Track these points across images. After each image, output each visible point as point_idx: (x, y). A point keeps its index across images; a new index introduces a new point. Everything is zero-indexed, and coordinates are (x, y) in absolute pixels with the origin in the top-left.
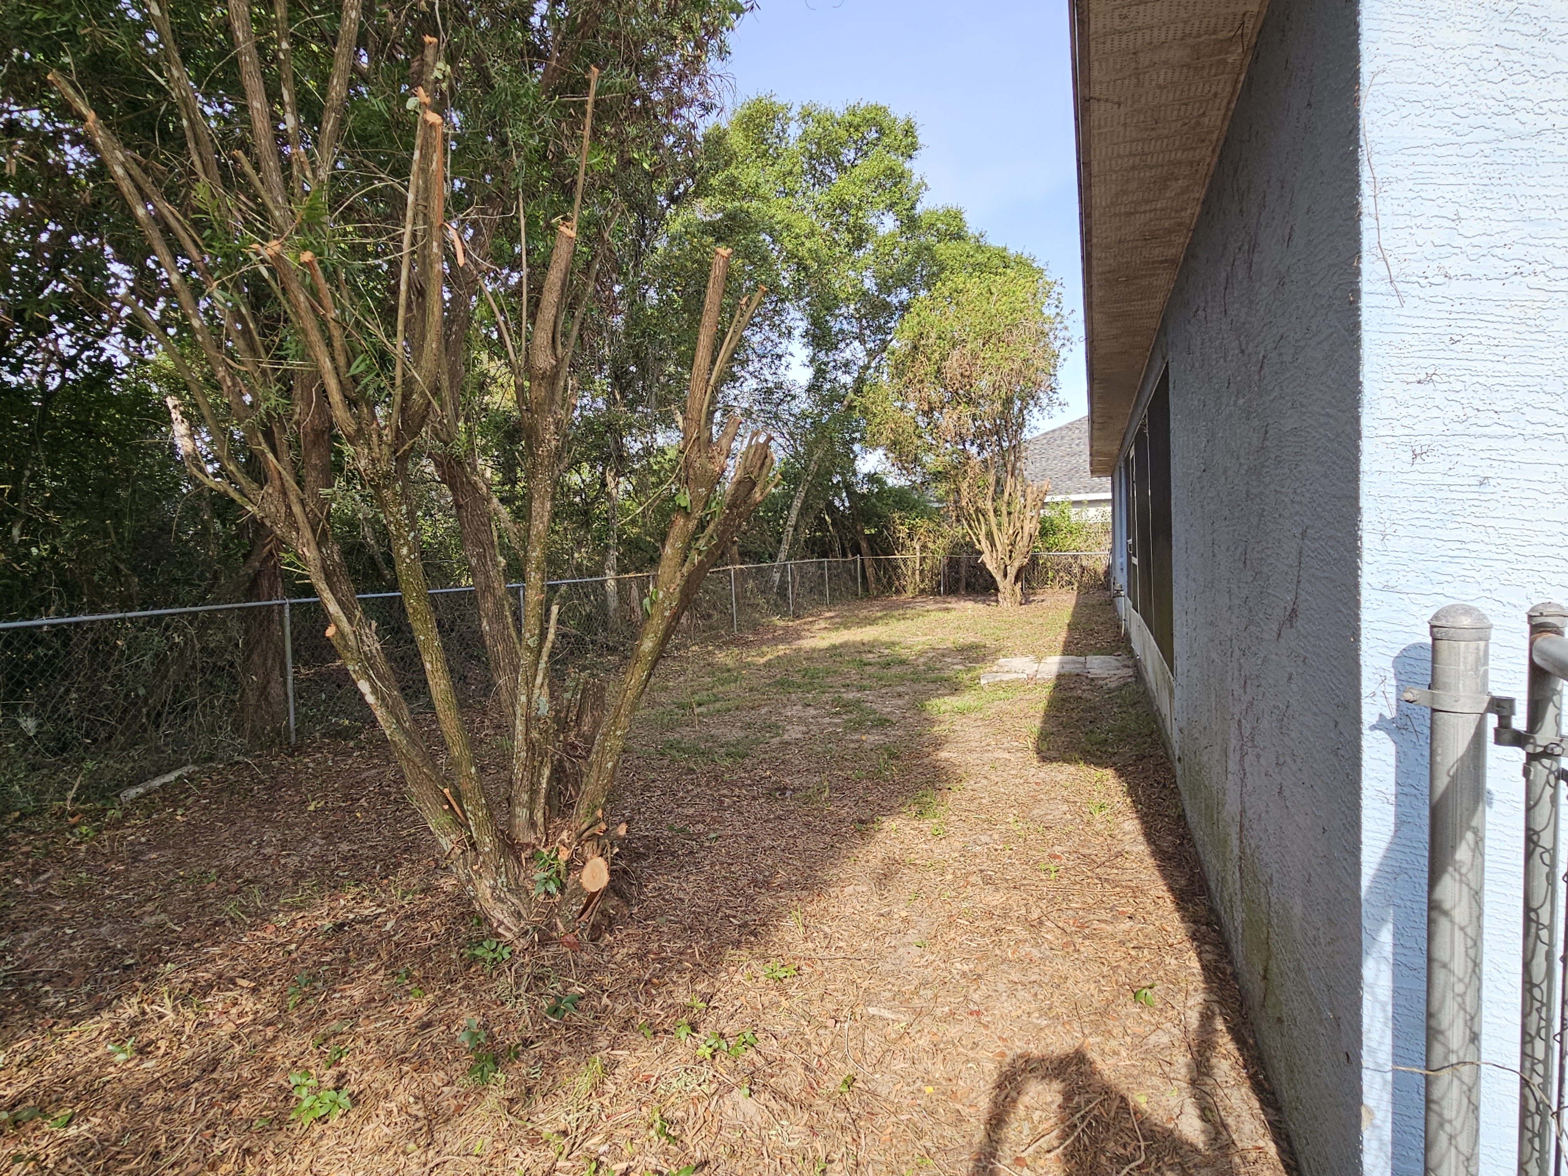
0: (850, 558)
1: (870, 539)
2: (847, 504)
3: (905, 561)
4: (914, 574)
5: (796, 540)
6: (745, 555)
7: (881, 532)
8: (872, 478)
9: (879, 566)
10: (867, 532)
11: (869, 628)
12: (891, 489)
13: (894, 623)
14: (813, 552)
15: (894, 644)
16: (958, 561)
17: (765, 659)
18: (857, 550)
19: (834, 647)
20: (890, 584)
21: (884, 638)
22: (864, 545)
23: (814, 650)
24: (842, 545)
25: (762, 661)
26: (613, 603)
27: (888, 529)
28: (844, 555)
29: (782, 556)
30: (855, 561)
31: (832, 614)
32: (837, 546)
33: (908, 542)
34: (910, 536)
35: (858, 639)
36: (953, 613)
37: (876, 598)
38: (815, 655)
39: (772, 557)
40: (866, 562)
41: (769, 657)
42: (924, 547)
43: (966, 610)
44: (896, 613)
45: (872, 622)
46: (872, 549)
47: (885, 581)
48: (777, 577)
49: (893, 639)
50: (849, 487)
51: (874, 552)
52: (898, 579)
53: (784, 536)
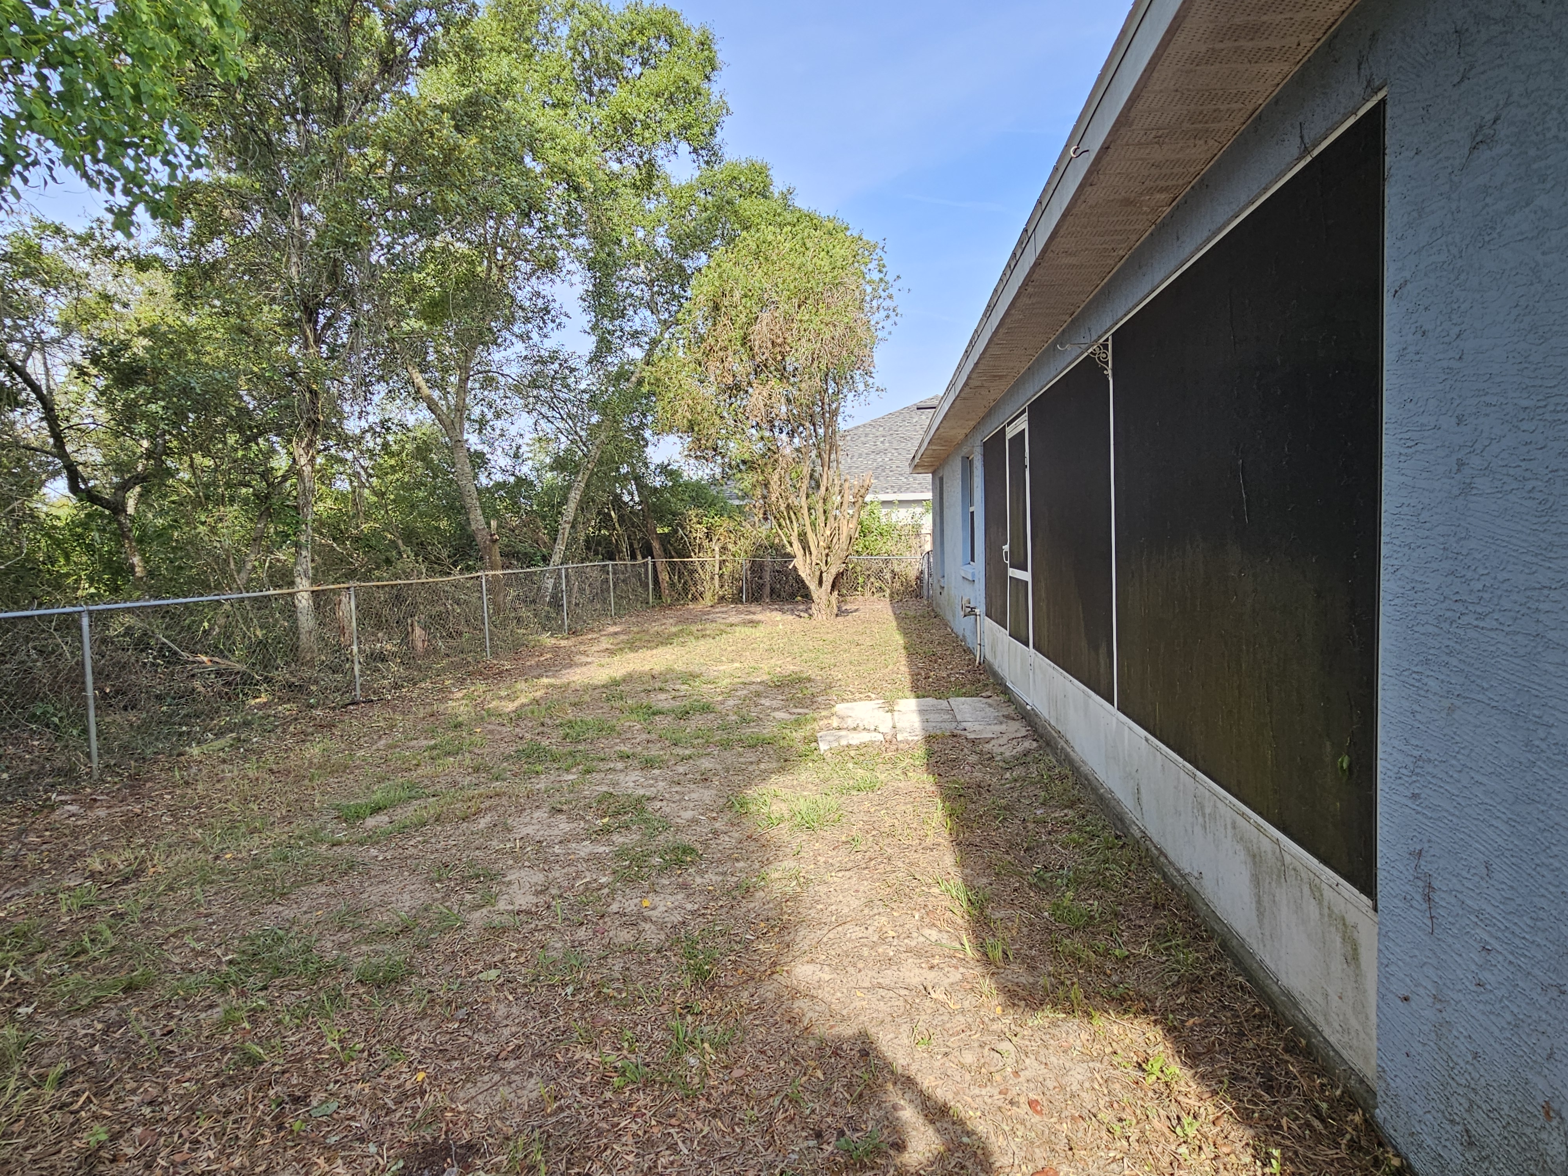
0: (640, 560)
1: (664, 539)
2: (637, 499)
3: (702, 564)
4: (712, 579)
5: (575, 540)
6: (510, 555)
7: (676, 531)
8: (664, 469)
9: (673, 570)
10: (659, 531)
11: (660, 650)
12: (687, 485)
13: (692, 643)
14: (596, 553)
15: (694, 676)
16: (761, 566)
17: (517, 703)
18: (648, 551)
19: (615, 683)
20: (686, 591)
21: (680, 667)
22: (656, 545)
23: (586, 688)
24: (631, 545)
25: (510, 707)
26: (306, 621)
27: (683, 528)
28: (633, 557)
29: (556, 558)
30: (646, 565)
31: (616, 629)
32: (624, 547)
33: (706, 543)
34: (708, 536)
35: (647, 668)
36: (761, 627)
37: (669, 606)
38: (587, 698)
39: (546, 559)
40: (658, 565)
41: (523, 700)
42: (724, 549)
43: (775, 624)
44: (694, 628)
45: (665, 640)
46: (665, 550)
47: (679, 586)
48: (550, 583)
49: (691, 668)
50: (638, 479)
51: (667, 554)
52: (695, 584)
53: (559, 537)
